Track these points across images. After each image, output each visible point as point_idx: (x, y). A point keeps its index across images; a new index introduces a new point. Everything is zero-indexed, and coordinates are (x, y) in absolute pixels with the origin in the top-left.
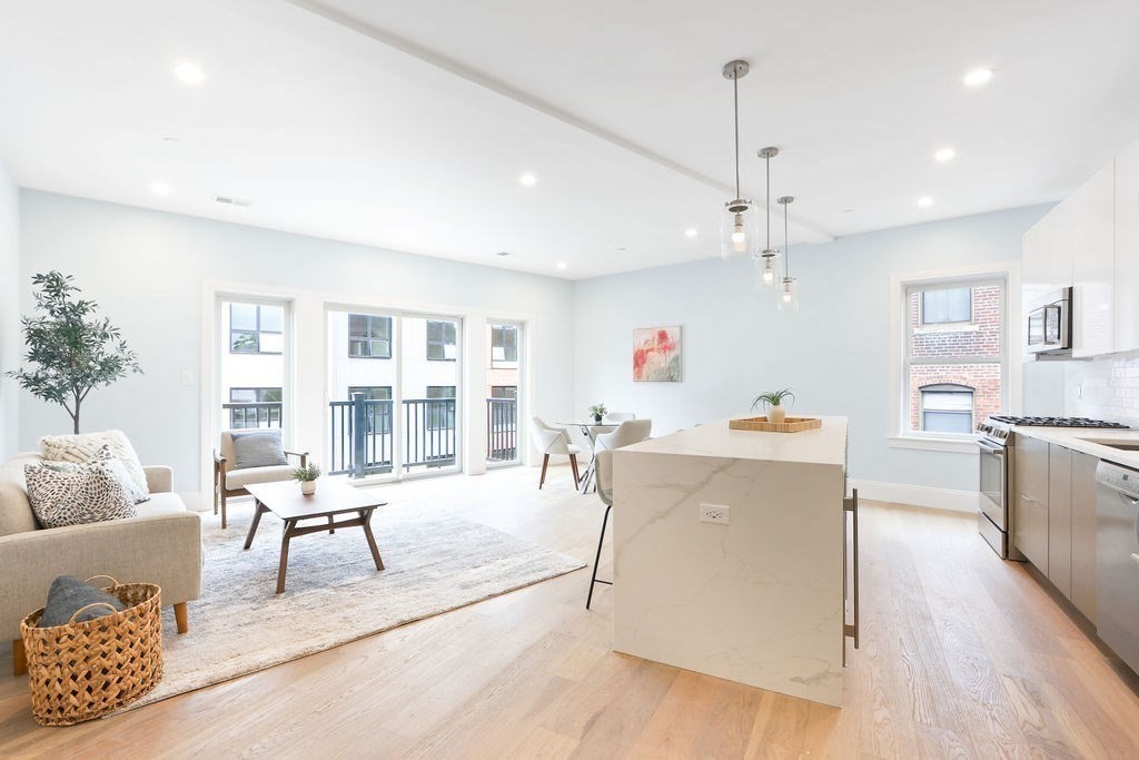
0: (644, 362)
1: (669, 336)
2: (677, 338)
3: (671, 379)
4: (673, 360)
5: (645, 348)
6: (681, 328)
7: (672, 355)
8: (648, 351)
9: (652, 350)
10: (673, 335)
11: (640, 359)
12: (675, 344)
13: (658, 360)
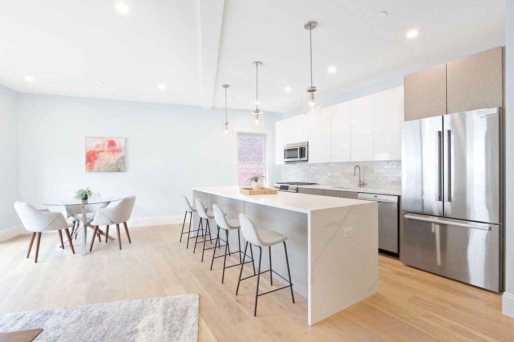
0: (96, 159)
1: (117, 144)
2: (123, 145)
3: (119, 170)
4: (120, 159)
5: (97, 150)
6: (126, 139)
7: (120, 155)
8: (98, 152)
9: (102, 151)
10: (119, 143)
11: (91, 157)
12: (121, 149)
13: (108, 158)
